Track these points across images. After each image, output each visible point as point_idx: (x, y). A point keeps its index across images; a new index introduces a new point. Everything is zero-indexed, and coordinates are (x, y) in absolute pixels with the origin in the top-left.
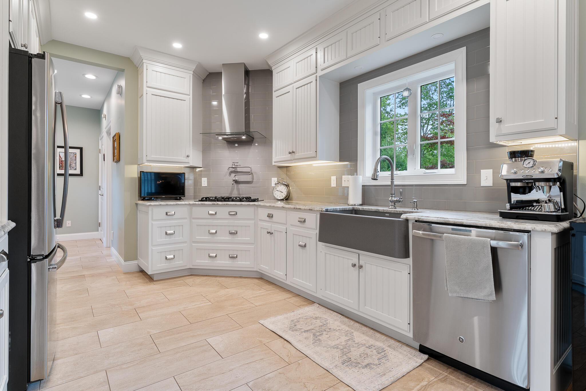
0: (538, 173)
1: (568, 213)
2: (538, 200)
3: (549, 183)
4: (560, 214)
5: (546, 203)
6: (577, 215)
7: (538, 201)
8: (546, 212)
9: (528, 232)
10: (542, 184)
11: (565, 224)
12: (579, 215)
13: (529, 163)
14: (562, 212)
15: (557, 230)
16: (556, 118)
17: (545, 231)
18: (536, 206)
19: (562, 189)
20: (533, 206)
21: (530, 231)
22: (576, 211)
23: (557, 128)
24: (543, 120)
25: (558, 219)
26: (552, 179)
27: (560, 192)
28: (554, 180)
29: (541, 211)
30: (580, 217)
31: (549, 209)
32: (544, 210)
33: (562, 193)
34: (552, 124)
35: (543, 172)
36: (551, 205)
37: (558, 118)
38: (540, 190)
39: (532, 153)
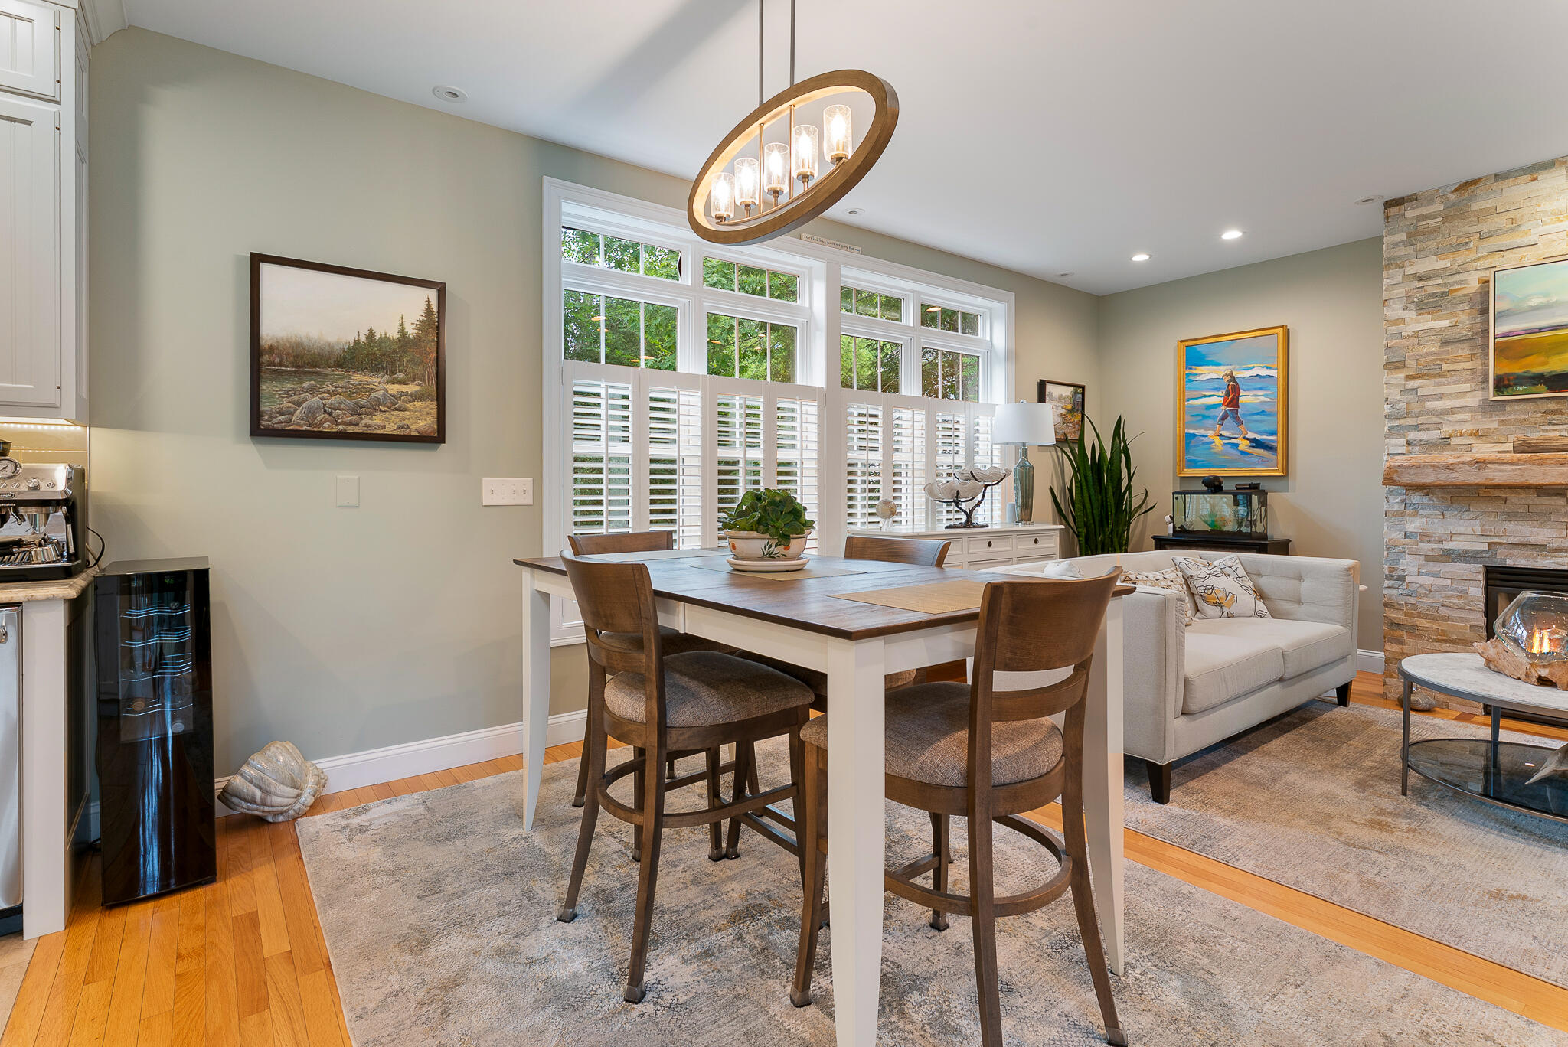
0: (26, 489)
1: (80, 561)
2: (19, 540)
3: (47, 508)
4: (67, 564)
5: (40, 545)
6: (89, 563)
7: (18, 543)
8: (40, 563)
9: (19, 604)
10: (33, 510)
11: (80, 582)
12: (92, 562)
13: (4, 468)
14: (69, 561)
15: (75, 594)
16: (58, 387)
17: (52, 599)
18: (19, 553)
19: (70, 518)
20: (13, 554)
21: (21, 603)
22: (88, 555)
23: (59, 405)
24: (32, 386)
25: (67, 574)
26: (53, 502)
27: (67, 523)
28: (57, 503)
29: (29, 561)
30: (93, 566)
31: (45, 557)
32: (37, 559)
33: (69, 526)
34: (51, 397)
35: (36, 488)
36: (50, 548)
37: (62, 388)
38: (25, 521)
39: (5, 446)
